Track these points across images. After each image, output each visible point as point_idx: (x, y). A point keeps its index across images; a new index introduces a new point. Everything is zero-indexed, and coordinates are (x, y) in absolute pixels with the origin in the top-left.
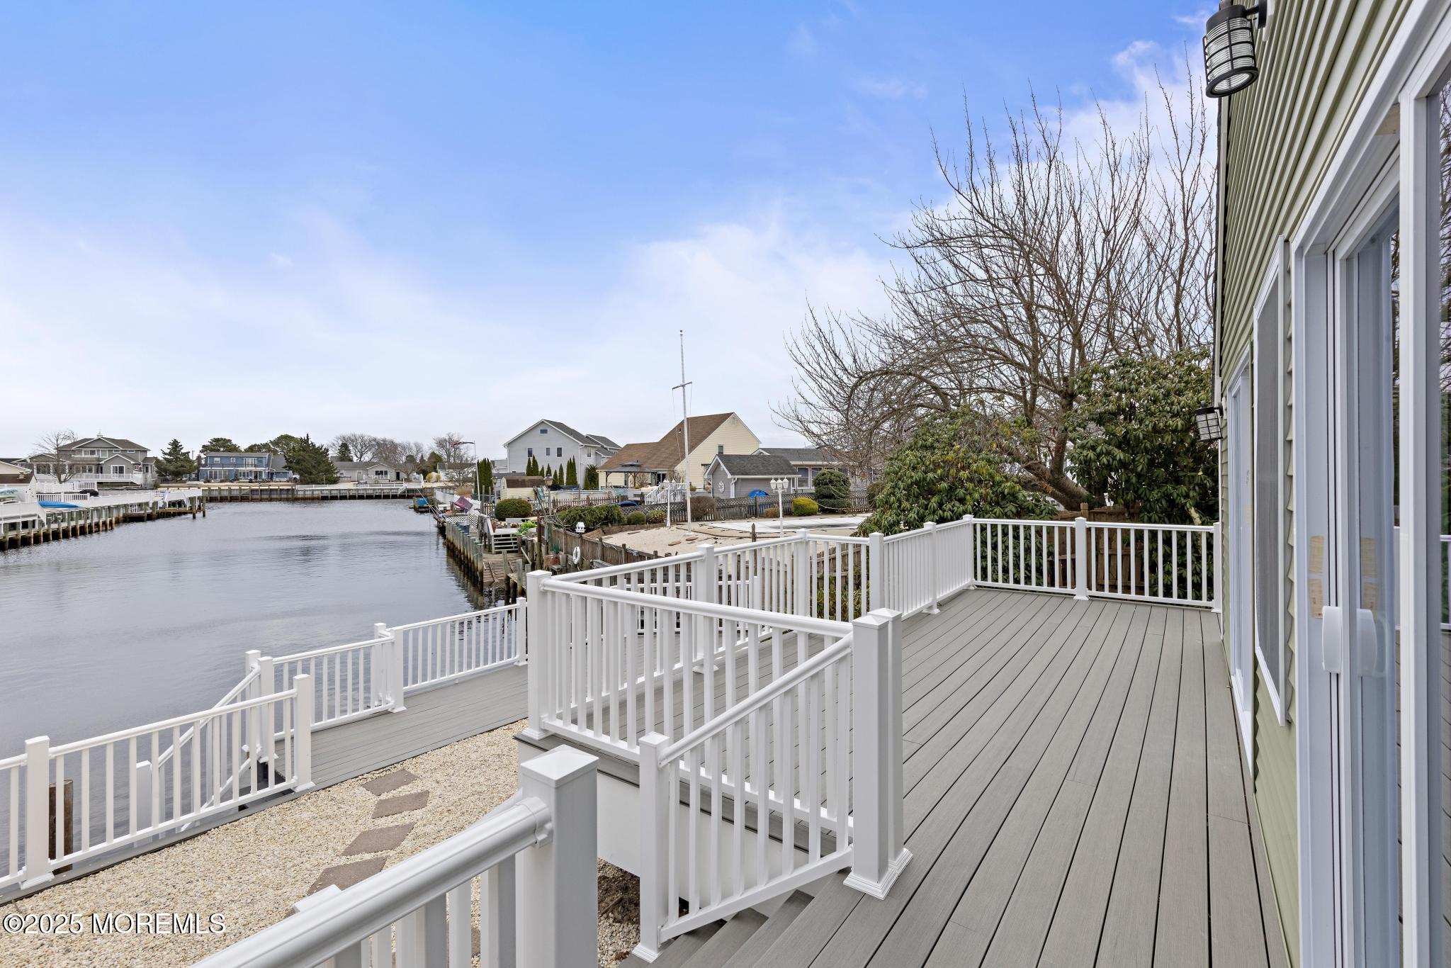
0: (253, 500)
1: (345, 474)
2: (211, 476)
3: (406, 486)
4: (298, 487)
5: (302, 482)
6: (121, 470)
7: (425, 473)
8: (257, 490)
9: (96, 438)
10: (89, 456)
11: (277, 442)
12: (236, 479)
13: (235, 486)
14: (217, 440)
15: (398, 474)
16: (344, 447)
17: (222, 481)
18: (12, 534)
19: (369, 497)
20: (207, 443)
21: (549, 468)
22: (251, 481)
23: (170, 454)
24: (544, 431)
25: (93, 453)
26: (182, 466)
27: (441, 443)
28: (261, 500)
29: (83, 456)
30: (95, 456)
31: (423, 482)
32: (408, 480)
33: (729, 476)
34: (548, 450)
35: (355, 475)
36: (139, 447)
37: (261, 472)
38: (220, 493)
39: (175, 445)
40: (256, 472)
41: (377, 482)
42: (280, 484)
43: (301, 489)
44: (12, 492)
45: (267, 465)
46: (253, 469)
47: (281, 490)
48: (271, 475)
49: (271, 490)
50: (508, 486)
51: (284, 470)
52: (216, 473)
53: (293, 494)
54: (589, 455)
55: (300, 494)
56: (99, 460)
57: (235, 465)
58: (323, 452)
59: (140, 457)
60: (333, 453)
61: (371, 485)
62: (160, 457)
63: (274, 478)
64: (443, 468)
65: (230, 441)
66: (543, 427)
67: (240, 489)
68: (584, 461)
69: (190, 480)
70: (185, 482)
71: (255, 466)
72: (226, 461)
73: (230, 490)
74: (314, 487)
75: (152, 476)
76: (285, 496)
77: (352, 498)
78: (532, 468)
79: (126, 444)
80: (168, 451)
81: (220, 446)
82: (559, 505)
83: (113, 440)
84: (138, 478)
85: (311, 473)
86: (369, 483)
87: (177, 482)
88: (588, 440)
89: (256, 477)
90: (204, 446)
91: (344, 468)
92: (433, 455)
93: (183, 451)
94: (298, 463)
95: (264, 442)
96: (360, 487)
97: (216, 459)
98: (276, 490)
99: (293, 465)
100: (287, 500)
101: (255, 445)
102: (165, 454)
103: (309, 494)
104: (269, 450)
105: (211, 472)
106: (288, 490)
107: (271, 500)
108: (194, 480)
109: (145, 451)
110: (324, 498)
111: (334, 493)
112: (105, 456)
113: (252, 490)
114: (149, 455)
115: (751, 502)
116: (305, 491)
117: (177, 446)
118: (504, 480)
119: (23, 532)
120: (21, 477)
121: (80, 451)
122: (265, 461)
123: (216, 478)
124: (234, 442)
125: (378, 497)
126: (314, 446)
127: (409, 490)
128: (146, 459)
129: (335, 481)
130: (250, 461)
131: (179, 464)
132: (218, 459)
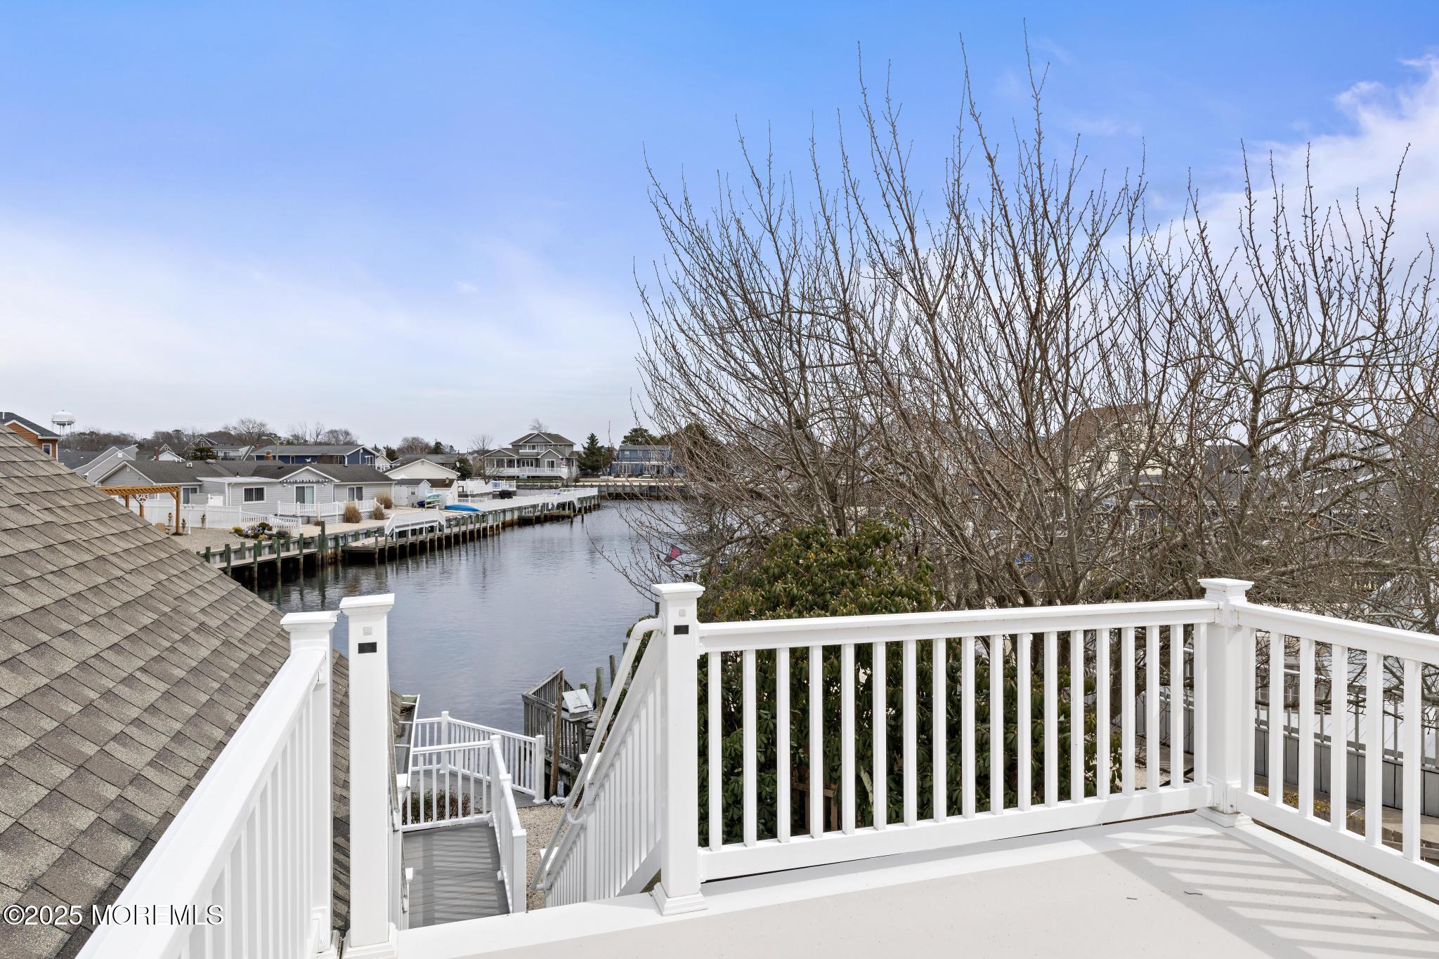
6: (552, 464)
8: (654, 487)
9: (536, 432)
10: (531, 451)
12: (641, 474)
13: (636, 481)
14: (637, 431)
17: (628, 477)
20: (628, 434)
22: (652, 477)
23: (588, 448)
25: (534, 447)
26: (597, 460)
29: (527, 451)
30: (535, 451)
36: (567, 441)
37: (662, 467)
38: (624, 489)
39: (593, 439)
40: (658, 467)
46: (657, 463)
48: (671, 470)
49: (667, 488)
52: (625, 467)
56: (538, 454)
59: (567, 451)
62: (582, 451)
67: (641, 486)
69: (604, 475)
70: (598, 477)
72: (634, 455)
73: (632, 486)
75: (575, 470)
76: (677, 495)
79: (557, 438)
80: (587, 445)
81: (638, 437)
83: (548, 435)
84: (564, 472)
87: (594, 477)
89: (658, 472)
90: (625, 437)
93: (599, 445)
102: (584, 448)
105: (622, 466)
108: (607, 474)
109: (571, 445)
112: (542, 451)
114: (574, 449)
120: (447, 481)
121: (525, 446)
123: (624, 472)
128: (571, 453)
131: (595, 458)
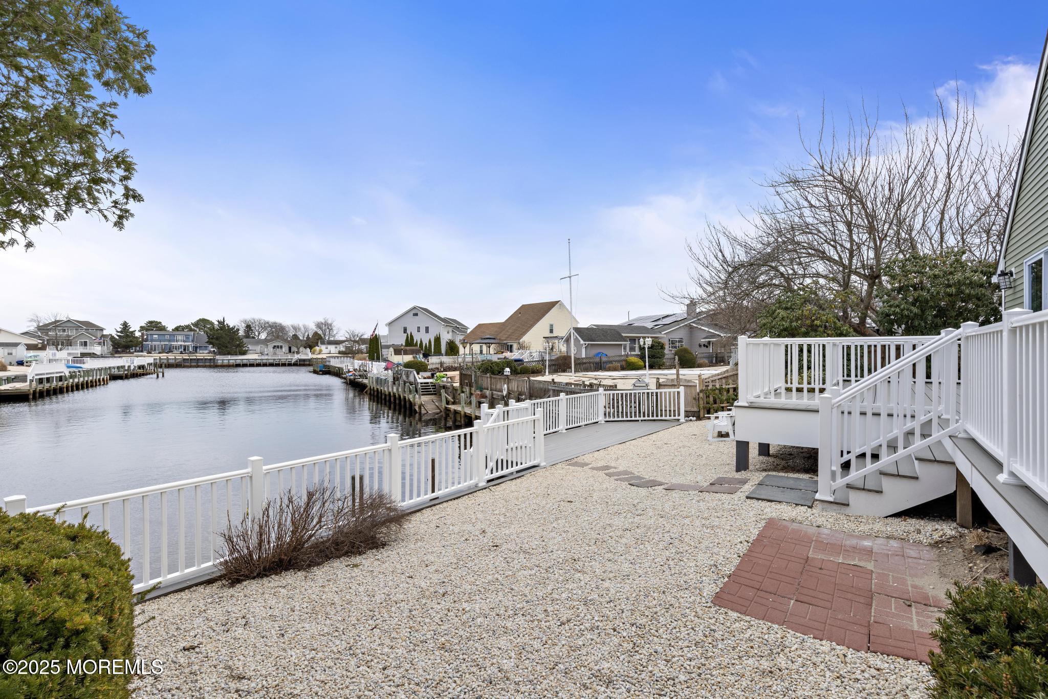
0: (185, 367)
1: (250, 347)
2: (151, 349)
3: (296, 357)
4: (218, 357)
5: (220, 354)
6: (85, 344)
7: (311, 347)
8: (187, 359)
9: (65, 319)
10: (61, 333)
11: (196, 324)
12: (170, 351)
13: (171, 356)
14: (151, 322)
15: (290, 348)
16: (249, 327)
17: (160, 353)
18: (40, 387)
19: (271, 365)
20: (143, 325)
21: (421, 341)
22: (181, 353)
23: (121, 332)
24: (416, 315)
25: (64, 331)
26: (131, 341)
27: (319, 325)
28: (191, 367)
29: (57, 333)
30: (65, 333)
31: (310, 354)
32: (298, 353)
33: (582, 342)
34: (419, 328)
35: (258, 348)
36: (98, 327)
37: (188, 346)
39: (125, 325)
40: (185, 346)
41: (275, 354)
42: (202, 355)
43: (221, 359)
44: (35, 356)
45: (193, 341)
46: (183, 343)
47: (206, 359)
48: (195, 348)
49: (198, 359)
50: (396, 354)
51: (207, 345)
52: (155, 346)
53: (214, 362)
54: (448, 333)
55: (220, 362)
56: (68, 336)
57: (169, 341)
58: (235, 332)
59: (99, 334)
60: (241, 333)
61: (272, 356)
62: (114, 334)
63: (198, 350)
64: (323, 343)
65: (160, 323)
66: (415, 312)
67: (175, 359)
68: (446, 337)
69: (135, 351)
70: (132, 353)
71: (184, 341)
72: (160, 338)
73: (168, 359)
74: (229, 357)
75: (108, 348)
76: (208, 364)
77: (258, 365)
78: (410, 341)
79: (88, 325)
80: (119, 330)
81: (154, 326)
82: (445, 365)
83: (78, 321)
84: (97, 350)
85: (227, 347)
86: (269, 354)
87: (127, 353)
88: (447, 322)
89: (185, 350)
90: (141, 327)
91: (250, 343)
92: (316, 334)
93: (131, 330)
94: (217, 339)
95: (187, 324)
96: (263, 357)
97: (155, 336)
98: (202, 359)
99: (214, 341)
100: (210, 367)
101: (180, 326)
102: (117, 332)
103: (226, 362)
104: (191, 330)
105: (151, 346)
106: (210, 359)
107: (198, 366)
108: (138, 351)
109: (102, 330)
110: (238, 366)
111: (245, 362)
112: (72, 333)
113: (184, 359)
114: (105, 333)
115: (597, 360)
116: (223, 360)
117: (126, 326)
118: (391, 350)
119: (47, 386)
120: (40, 346)
121: (56, 330)
122: (191, 338)
123: (155, 350)
124: (163, 324)
125: (277, 365)
126: (228, 326)
127: (300, 360)
128: (103, 336)
129: (244, 353)
130: (180, 338)
131: (129, 339)
132: (156, 336)
